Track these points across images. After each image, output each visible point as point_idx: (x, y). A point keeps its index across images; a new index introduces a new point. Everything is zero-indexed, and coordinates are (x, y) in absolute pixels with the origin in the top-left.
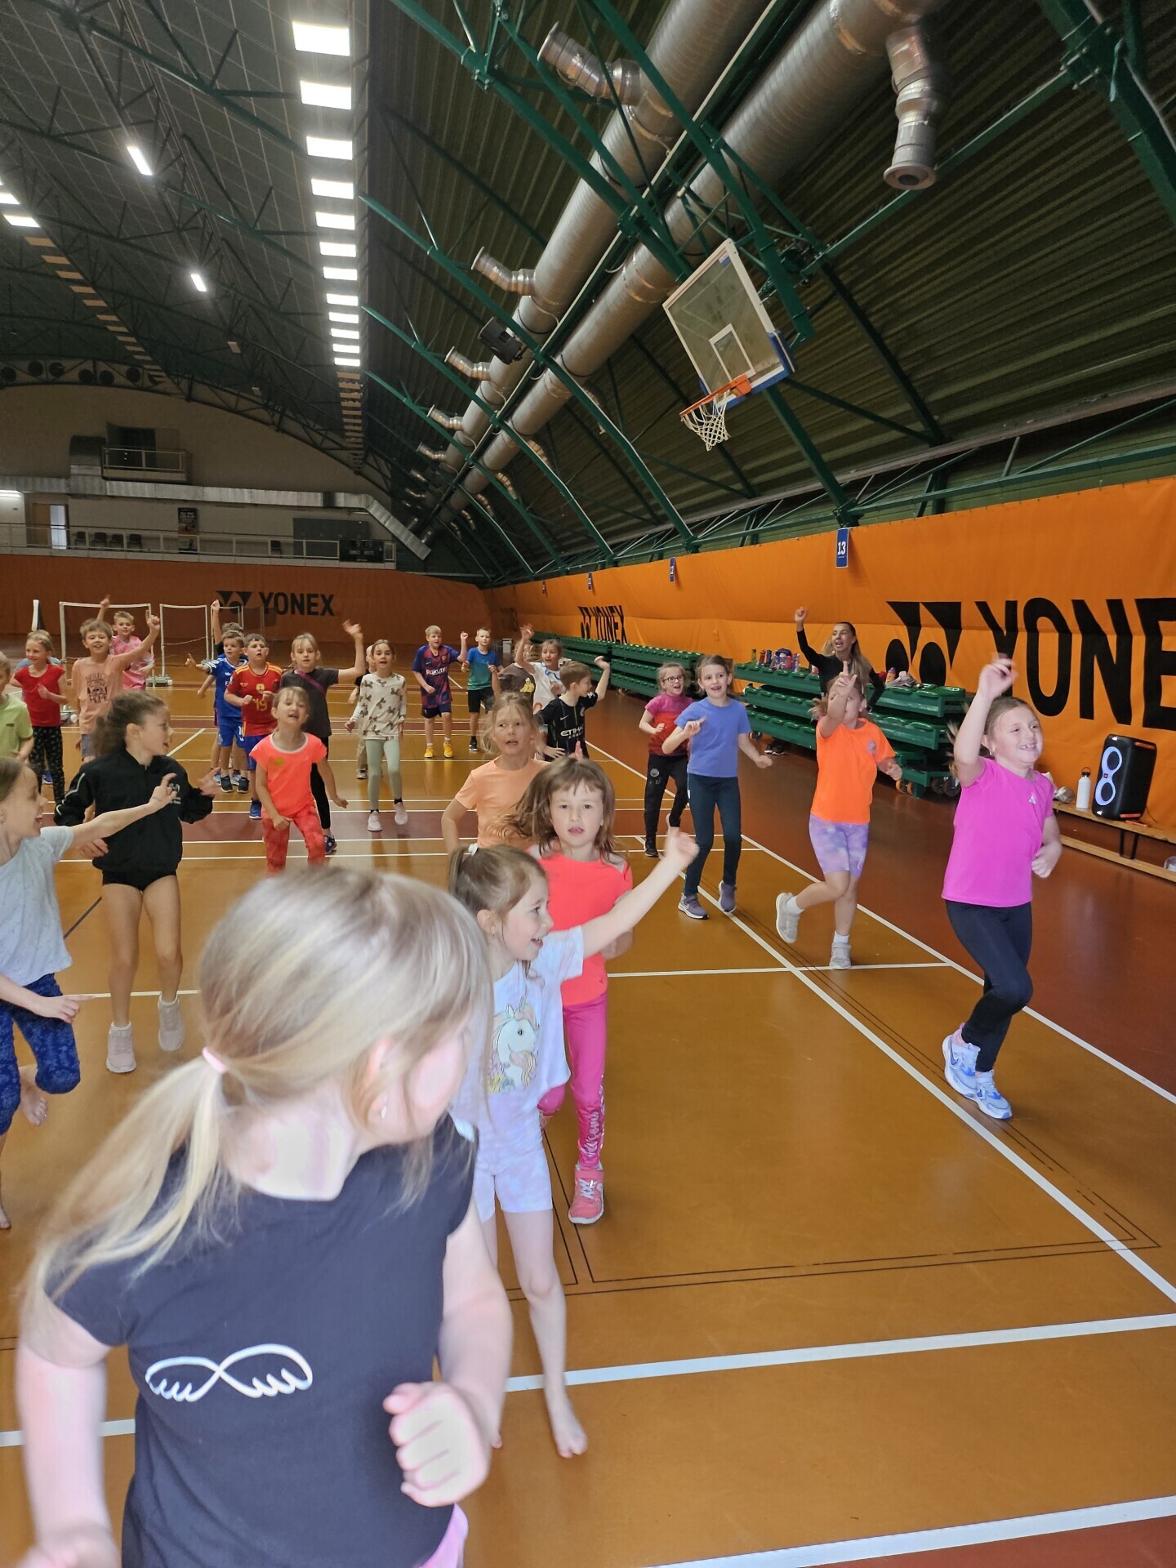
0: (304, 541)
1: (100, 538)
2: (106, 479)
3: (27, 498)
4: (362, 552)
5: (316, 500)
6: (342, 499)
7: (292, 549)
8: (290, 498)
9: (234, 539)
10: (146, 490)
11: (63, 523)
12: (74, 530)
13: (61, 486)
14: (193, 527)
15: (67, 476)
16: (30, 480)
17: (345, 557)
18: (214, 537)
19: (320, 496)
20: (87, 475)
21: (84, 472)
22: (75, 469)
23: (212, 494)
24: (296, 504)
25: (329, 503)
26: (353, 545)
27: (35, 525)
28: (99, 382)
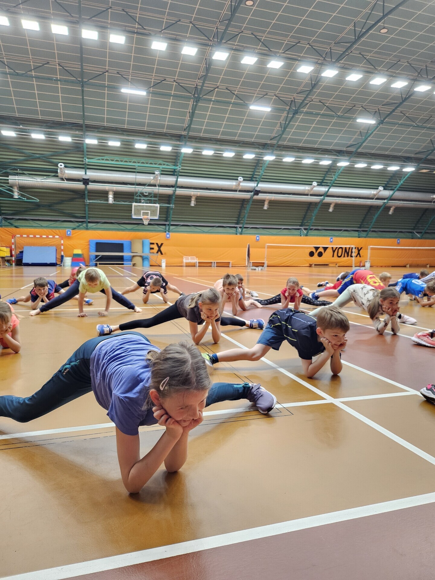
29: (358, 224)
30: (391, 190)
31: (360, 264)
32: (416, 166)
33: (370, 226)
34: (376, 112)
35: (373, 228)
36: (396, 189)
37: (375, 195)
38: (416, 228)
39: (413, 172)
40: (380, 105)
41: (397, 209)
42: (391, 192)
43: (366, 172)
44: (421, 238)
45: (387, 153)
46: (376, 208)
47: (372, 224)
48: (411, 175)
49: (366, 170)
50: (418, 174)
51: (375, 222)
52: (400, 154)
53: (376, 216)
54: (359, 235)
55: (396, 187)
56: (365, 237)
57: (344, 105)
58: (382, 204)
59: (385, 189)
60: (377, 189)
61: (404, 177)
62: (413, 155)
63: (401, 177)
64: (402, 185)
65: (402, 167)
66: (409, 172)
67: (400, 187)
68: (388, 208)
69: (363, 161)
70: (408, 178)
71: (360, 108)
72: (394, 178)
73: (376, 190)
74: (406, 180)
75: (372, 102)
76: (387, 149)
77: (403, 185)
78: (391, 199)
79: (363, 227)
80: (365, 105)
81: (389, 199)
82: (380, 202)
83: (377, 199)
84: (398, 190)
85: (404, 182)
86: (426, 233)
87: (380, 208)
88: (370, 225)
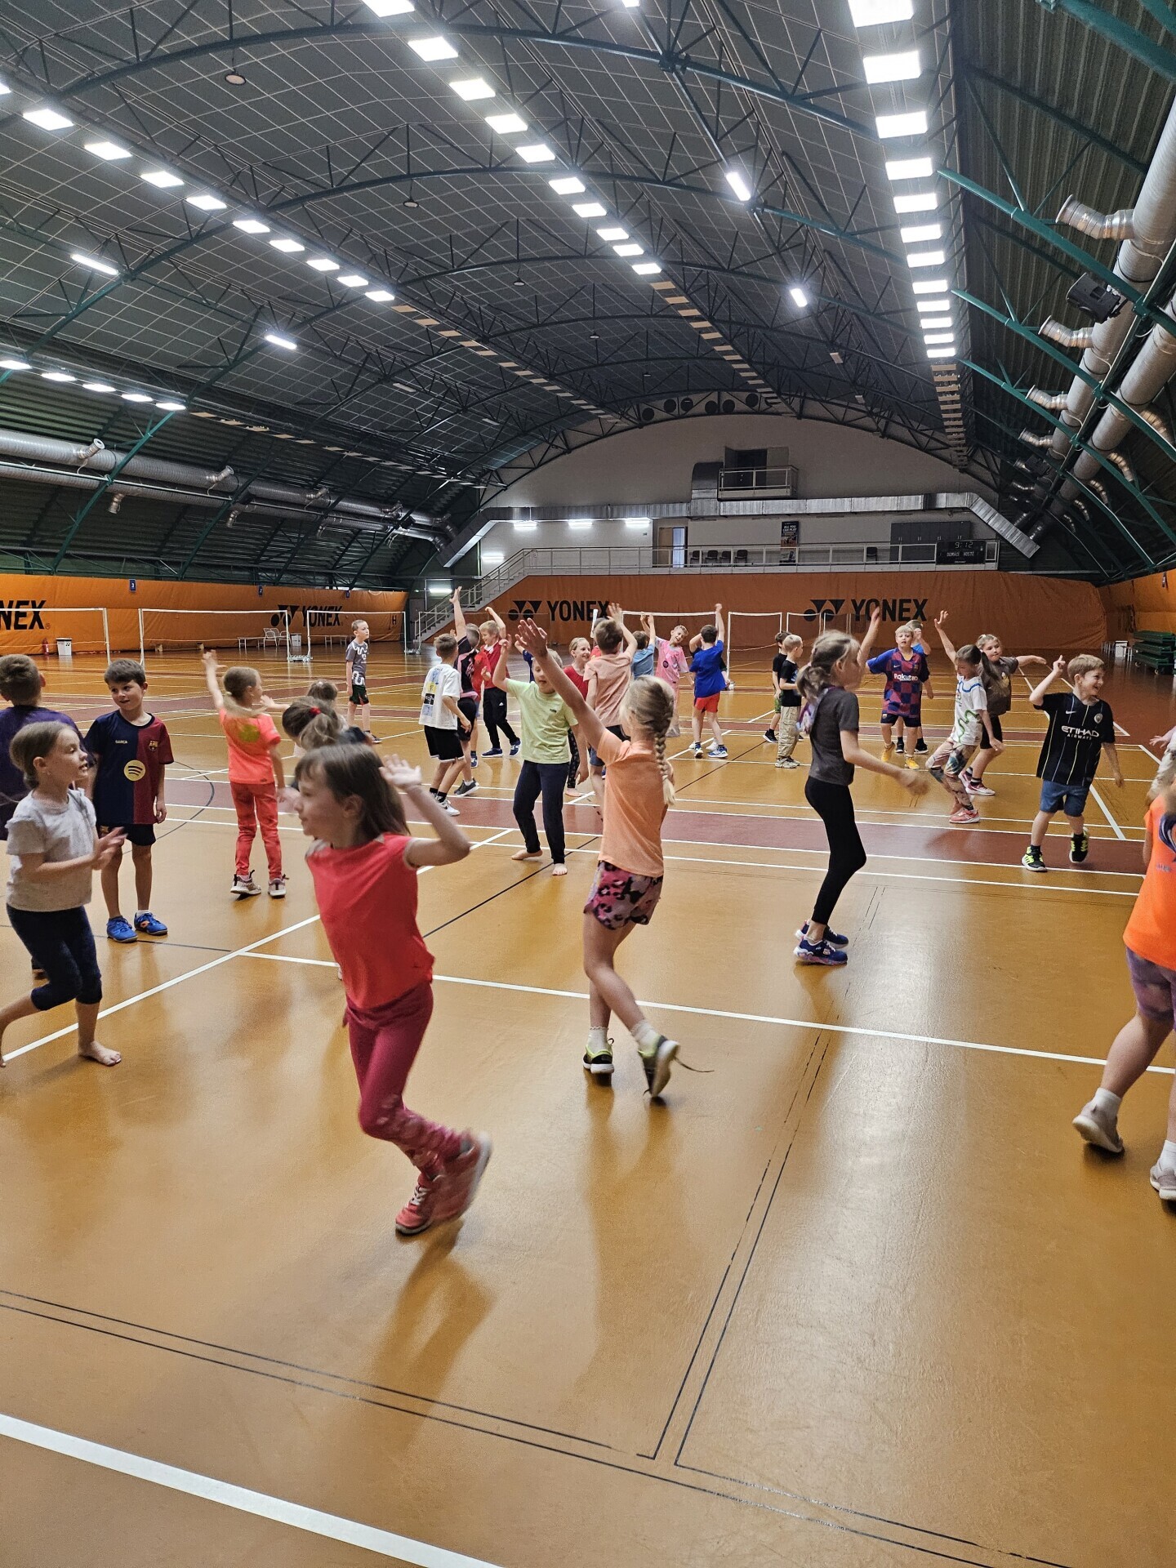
0: (901, 546)
1: (712, 555)
2: (720, 500)
3: (655, 523)
4: (961, 554)
5: (915, 502)
6: (943, 500)
7: (888, 554)
8: (889, 503)
9: (831, 548)
10: (754, 507)
11: (683, 543)
12: (691, 550)
13: (682, 510)
14: (795, 539)
15: (689, 501)
16: (658, 506)
17: (942, 560)
18: (815, 547)
19: (920, 498)
20: (706, 499)
21: (703, 495)
22: (695, 494)
23: (814, 506)
24: (895, 509)
25: (930, 505)
26: (952, 547)
27: (660, 547)
28: (722, 410)
29: (23, 535)
30: (119, 449)
31: (44, 647)
32: (184, 398)
33: (65, 543)
34: (108, 241)
35: (72, 546)
36: (135, 449)
37: (81, 460)
38: (165, 550)
39: (178, 413)
40: (121, 227)
41: (129, 500)
42: (120, 457)
43: (71, 397)
44: (182, 580)
45: (114, 351)
46: (80, 494)
47: (70, 536)
48: (171, 419)
49: (71, 391)
50: (189, 420)
51: (78, 533)
52: (145, 360)
53: (81, 516)
54: (27, 564)
55: (134, 445)
56: (50, 573)
57: (28, 201)
58: (96, 484)
59: (107, 447)
60: (89, 444)
61: (155, 423)
62: (172, 369)
63: (148, 421)
64: (149, 441)
65: (157, 396)
66: (168, 412)
67: (144, 447)
68: (108, 497)
69: (64, 365)
70: (165, 424)
71: (70, 219)
72: (122, 419)
73: (84, 447)
74: (159, 430)
75: (105, 213)
76: (115, 342)
77: (153, 442)
78: (119, 473)
79: (41, 543)
80: (85, 216)
81: (114, 474)
82: (91, 481)
83: (85, 470)
84: (139, 453)
85: (154, 435)
86: (191, 565)
87: (92, 495)
88: (64, 538)
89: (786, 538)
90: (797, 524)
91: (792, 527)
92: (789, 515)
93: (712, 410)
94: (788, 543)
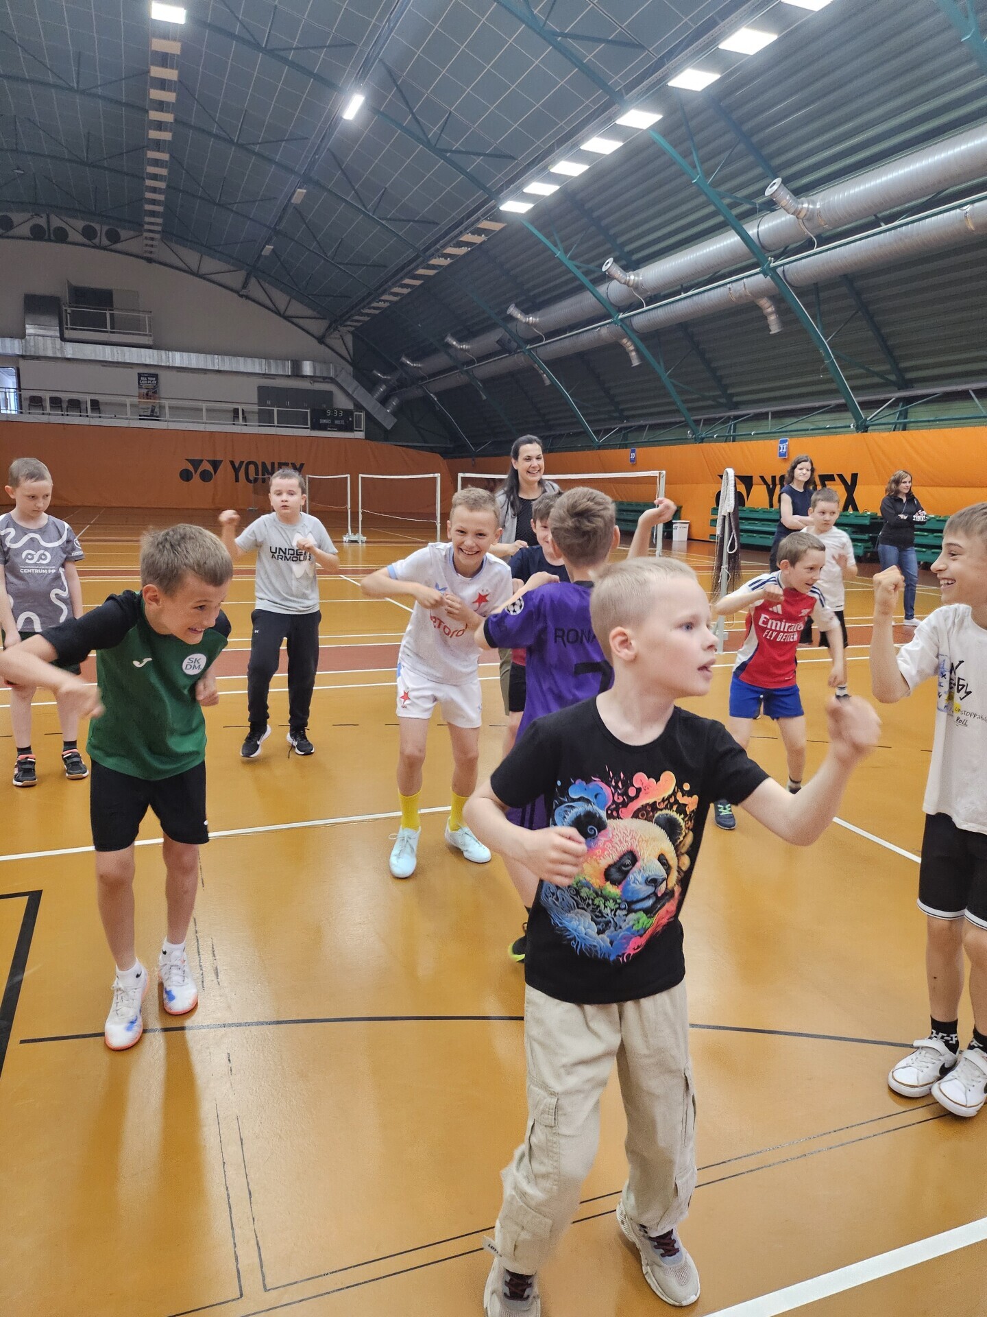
0: (275, 409)
1: (58, 403)
2: (66, 340)
4: (333, 422)
5: (282, 367)
7: (256, 417)
8: (256, 365)
9: (204, 406)
10: (107, 353)
11: (14, 386)
12: (26, 394)
13: (13, 347)
14: (155, 392)
15: (22, 335)
17: (317, 426)
18: (180, 403)
19: (287, 364)
20: (45, 336)
21: (41, 332)
22: (30, 329)
24: (262, 372)
25: (296, 371)
26: (322, 414)
28: (52, 237)
89: (145, 391)
90: (156, 376)
91: (149, 379)
92: (146, 365)
93: (38, 234)
94: (147, 396)
